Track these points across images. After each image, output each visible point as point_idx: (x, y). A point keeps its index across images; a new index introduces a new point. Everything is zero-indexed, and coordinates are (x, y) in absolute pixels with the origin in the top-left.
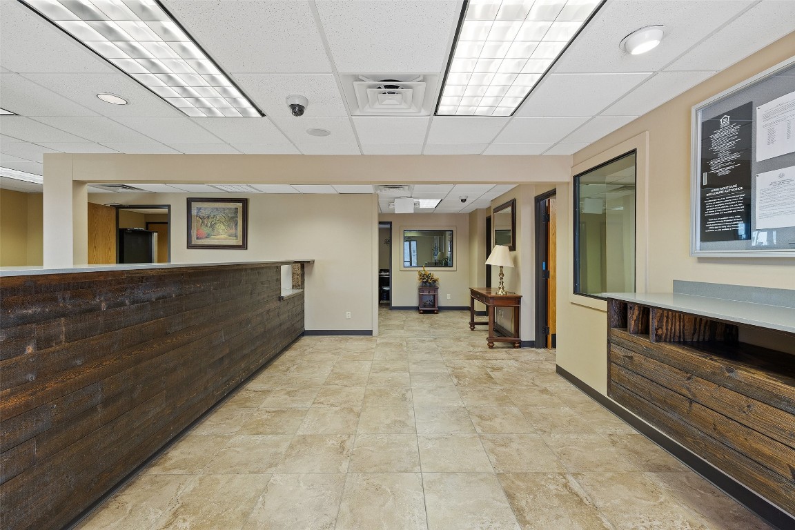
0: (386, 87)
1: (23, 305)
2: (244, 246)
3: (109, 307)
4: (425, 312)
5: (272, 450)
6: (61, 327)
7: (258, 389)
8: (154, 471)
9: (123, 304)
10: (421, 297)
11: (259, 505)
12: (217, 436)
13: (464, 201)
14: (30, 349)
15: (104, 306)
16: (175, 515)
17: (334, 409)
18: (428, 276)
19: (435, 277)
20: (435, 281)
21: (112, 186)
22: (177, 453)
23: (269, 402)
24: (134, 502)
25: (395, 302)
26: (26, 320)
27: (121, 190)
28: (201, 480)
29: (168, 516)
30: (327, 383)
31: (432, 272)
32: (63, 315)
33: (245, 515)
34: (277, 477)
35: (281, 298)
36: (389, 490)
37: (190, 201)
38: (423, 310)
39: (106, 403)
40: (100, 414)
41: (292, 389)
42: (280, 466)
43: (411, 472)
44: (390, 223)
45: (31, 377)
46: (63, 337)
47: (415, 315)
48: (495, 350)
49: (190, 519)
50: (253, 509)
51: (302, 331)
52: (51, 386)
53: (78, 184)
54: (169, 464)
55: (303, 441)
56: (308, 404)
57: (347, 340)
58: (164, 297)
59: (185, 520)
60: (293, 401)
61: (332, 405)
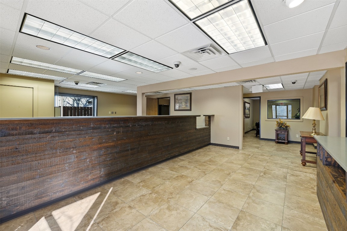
0: (202, 51)
1: (114, 124)
2: (190, 110)
3: (132, 126)
4: (278, 143)
5: (172, 176)
6: (121, 130)
7: (182, 159)
8: (144, 171)
9: (135, 126)
10: (277, 135)
11: (158, 187)
12: (162, 168)
13: (294, 83)
14: (115, 133)
15: (131, 126)
16: (141, 182)
17: (199, 170)
18: (282, 124)
19: (288, 124)
20: (287, 127)
21: (155, 92)
22: (151, 169)
23: (181, 163)
24: (136, 176)
25: (262, 136)
26: (114, 127)
27: (158, 93)
28: (151, 177)
29: (140, 181)
30: (204, 162)
31: (287, 122)
32: (121, 127)
33: (154, 187)
34: (168, 183)
35: (196, 129)
36: (194, 198)
37: (175, 95)
38: (277, 142)
39: (131, 149)
40: (130, 152)
41: (191, 161)
42: (170, 180)
43: (207, 196)
44: (260, 97)
45: (115, 139)
46: (121, 132)
47: (273, 144)
48: (306, 167)
49: (143, 183)
50: (156, 187)
51: (209, 143)
52: (119, 142)
53: (143, 94)
54: (148, 171)
55: (182, 176)
56: (192, 167)
57: (226, 149)
58: (147, 125)
59: (142, 183)
60: (188, 164)
61: (200, 169)
